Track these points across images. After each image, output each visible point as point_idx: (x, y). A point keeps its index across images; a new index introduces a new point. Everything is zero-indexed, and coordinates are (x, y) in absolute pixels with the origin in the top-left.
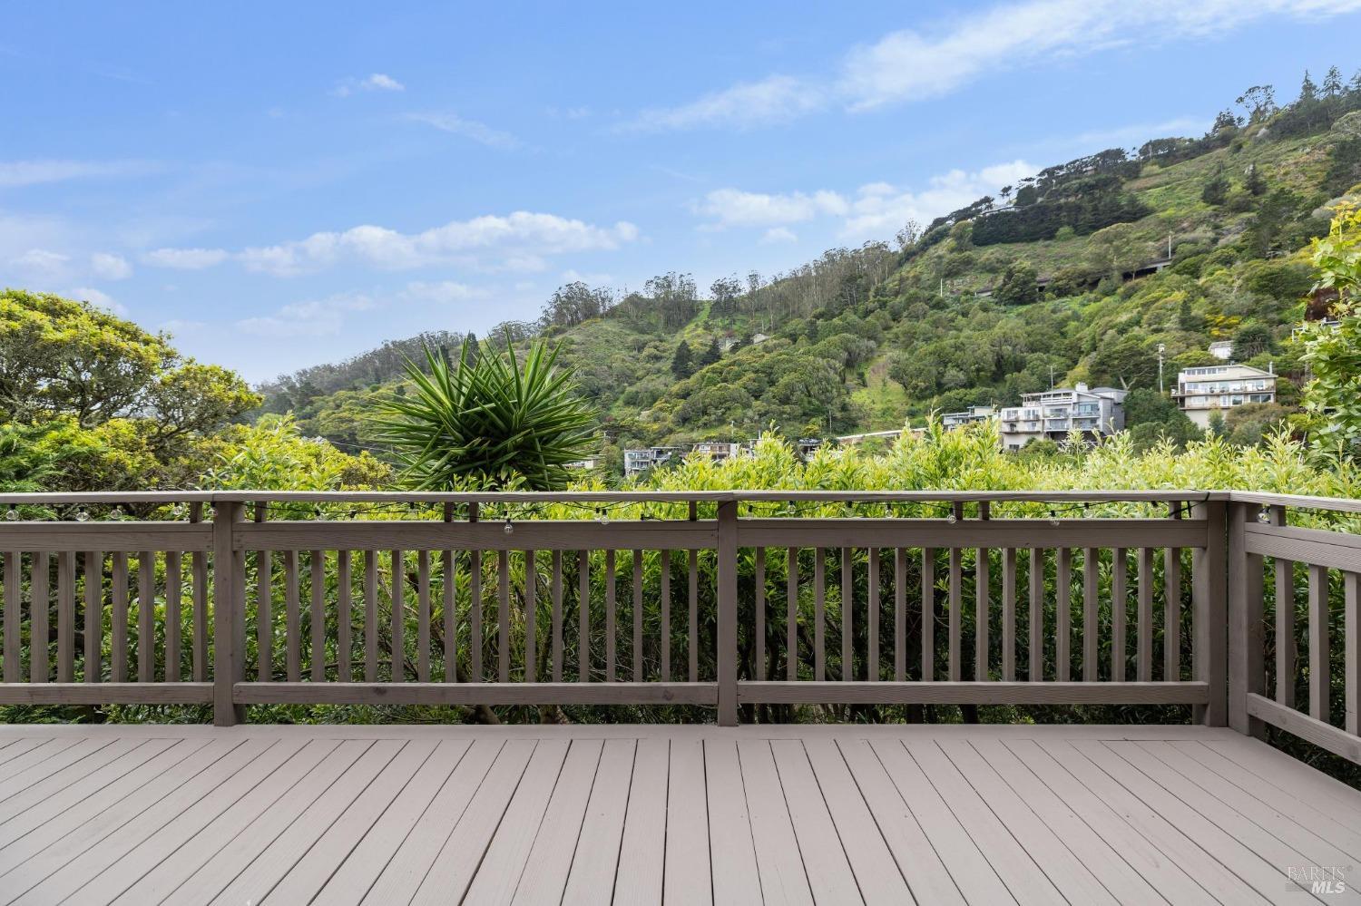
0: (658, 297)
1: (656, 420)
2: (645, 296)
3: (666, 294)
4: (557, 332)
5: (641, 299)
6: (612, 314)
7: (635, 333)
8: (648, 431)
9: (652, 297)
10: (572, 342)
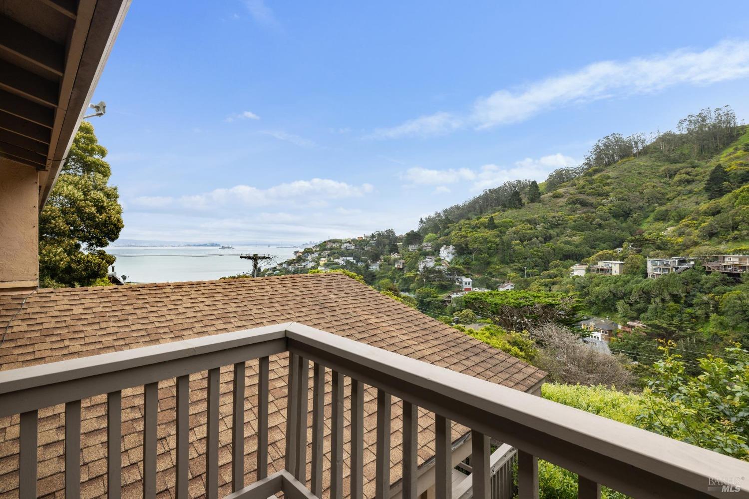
0: (691, 132)
1: (681, 234)
2: (678, 133)
3: (701, 128)
4: (596, 171)
5: (674, 136)
6: (645, 151)
7: (666, 164)
8: (673, 244)
9: (685, 132)
10: (609, 178)
